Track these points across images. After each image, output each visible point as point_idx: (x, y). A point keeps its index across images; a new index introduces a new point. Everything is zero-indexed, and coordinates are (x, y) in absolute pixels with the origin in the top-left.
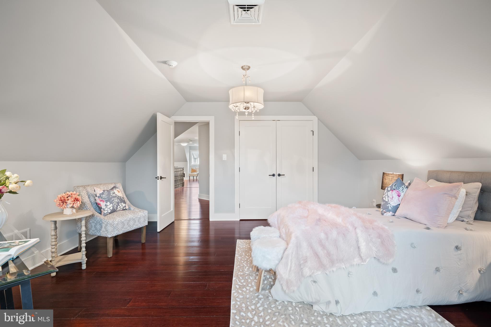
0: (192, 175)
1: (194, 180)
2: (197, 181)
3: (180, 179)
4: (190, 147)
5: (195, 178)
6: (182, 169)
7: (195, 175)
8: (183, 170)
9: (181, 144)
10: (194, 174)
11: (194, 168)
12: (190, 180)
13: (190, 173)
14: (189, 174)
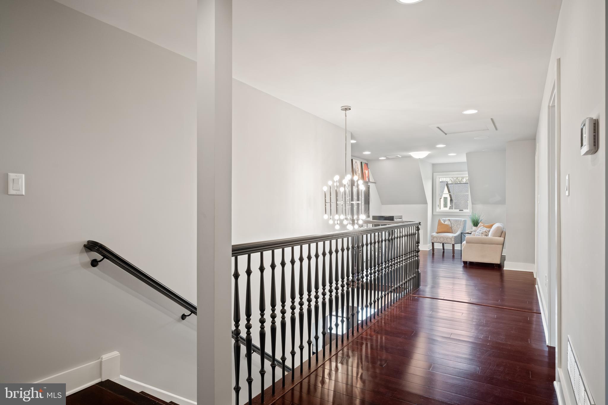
0: (438, 240)
1: (444, 252)
2: (453, 256)
3: (406, 266)
4: (434, 165)
5: (448, 247)
6: (413, 230)
7: (449, 240)
8: (418, 229)
9: (410, 157)
10: (447, 238)
11: (445, 221)
12: (433, 254)
13: (435, 234)
14: (432, 236)
